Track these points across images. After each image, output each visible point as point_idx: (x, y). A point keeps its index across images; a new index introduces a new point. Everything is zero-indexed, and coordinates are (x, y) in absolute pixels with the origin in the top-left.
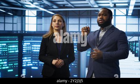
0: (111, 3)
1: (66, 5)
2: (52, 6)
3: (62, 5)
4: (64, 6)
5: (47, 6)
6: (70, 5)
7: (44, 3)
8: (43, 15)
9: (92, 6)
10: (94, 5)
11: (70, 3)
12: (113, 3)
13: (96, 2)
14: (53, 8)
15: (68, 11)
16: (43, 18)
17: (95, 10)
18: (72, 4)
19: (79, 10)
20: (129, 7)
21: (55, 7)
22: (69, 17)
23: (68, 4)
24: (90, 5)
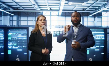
0: (48, 8)
1: (19, 8)
2: (9, 8)
3: (16, 8)
4: (17, 9)
5: (5, 8)
6: (21, 8)
7: (3, 6)
8: (2, 14)
9: (36, 9)
10: (38, 8)
11: (21, 7)
12: (49, 8)
13: (39, 7)
14: (10, 10)
15: (20, 12)
16: (2, 16)
17: (38, 12)
18: (23, 8)
19: (28, 12)
20: (59, 10)
21: (11, 9)
22: (21, 16)
23: (20, 8)
24: (34, 8)
